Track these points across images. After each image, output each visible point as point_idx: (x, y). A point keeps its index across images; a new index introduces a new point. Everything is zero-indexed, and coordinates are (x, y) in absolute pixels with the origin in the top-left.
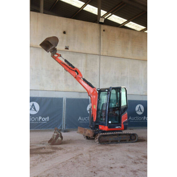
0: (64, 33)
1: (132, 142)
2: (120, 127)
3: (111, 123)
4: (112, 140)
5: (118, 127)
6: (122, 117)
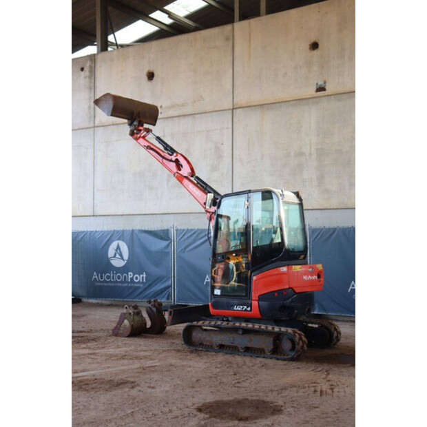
0: (315, 46)
3: (222, 295)
5: (239, 308)
6: (254, 278)
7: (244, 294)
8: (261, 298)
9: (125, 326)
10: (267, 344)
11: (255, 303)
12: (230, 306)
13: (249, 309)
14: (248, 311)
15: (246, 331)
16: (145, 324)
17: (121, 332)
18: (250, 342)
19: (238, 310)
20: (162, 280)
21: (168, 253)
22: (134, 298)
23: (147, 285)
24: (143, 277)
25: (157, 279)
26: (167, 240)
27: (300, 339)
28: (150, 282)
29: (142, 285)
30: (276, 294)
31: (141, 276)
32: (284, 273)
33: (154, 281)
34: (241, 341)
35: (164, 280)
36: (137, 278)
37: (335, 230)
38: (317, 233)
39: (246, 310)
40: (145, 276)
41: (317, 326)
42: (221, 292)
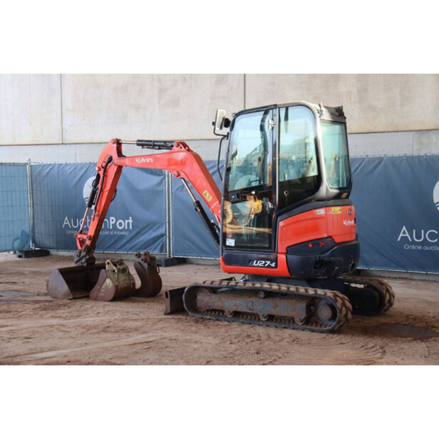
1: (313, 331)
2: (269, 262)
3: (236, 246)
4: (235, 309)
5: (260, 264)
6: (281, 224)
7: (267, 246)
8: (290, 250)
9: (107, 287)
10: (299, 310)
11: (282, 257)
12: (247, 262)
13: (273, 265)
14: (272, 267)
15: (269, 294)
16: (134, 284)
17: (102, 294)
18: (274, 308)
19: (258, 266)
20: (154, 226)
21: (162, 191)
22: (117, 250)
23: (134, 233)
24: (128, 223)
25: (147, 226)
26: (160, 175)
27: (343, 304)
28: (137, 230)
29: (127, 233)
30: (310, 245)
31: (127, 221)
32: (321, 217)
33: (144, 228)
34: (262, 307)
35: (156, 227)
36: (120, 224)
37: (381, 159)
38: (357, 165)
39: (269, 266)
40: (131, 221)
41: (362, 286)
42: (235, 242)
